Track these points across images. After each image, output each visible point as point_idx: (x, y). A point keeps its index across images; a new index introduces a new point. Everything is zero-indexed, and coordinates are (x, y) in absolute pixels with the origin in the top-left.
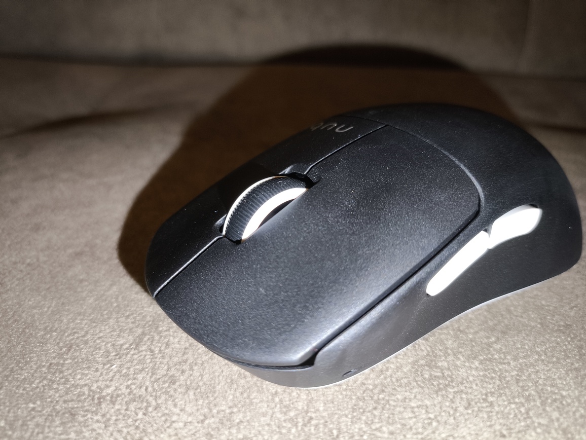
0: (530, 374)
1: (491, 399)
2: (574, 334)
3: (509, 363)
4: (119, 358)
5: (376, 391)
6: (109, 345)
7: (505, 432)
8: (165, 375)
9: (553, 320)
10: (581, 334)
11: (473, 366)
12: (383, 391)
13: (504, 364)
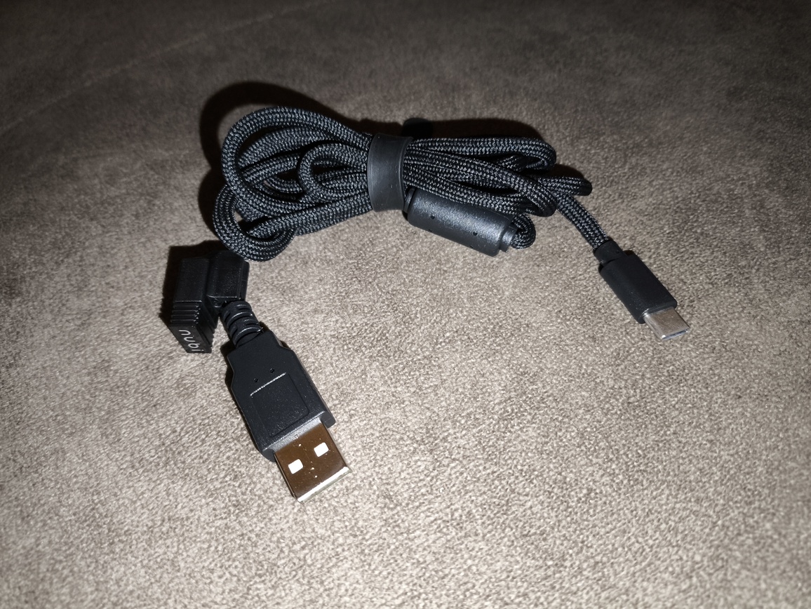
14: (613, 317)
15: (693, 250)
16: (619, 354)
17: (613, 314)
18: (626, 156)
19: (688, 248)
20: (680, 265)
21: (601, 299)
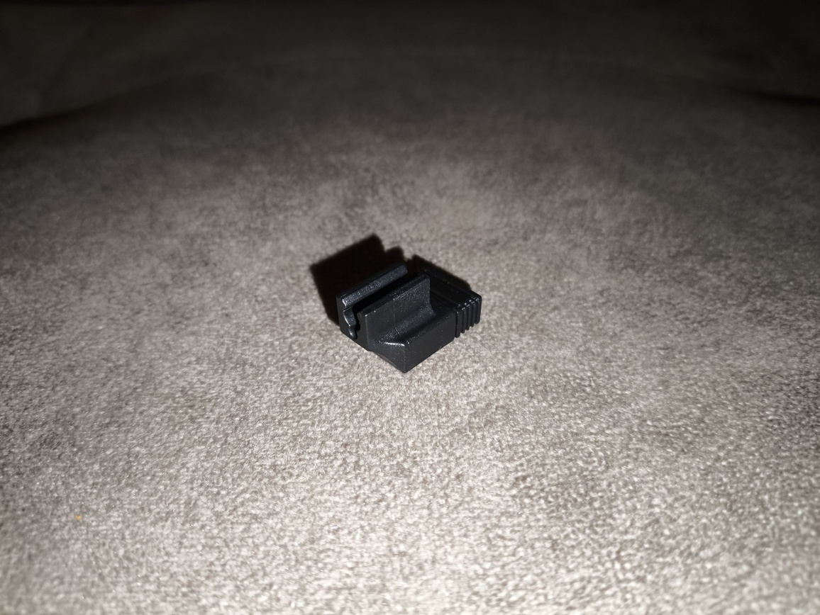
14: (609, 521)
15: (804, 462)
16: (584, 588)
17: (611, 516)
18: (750, 293)
19: (795, 454)
20: (769, 477)
21: (604, 484)
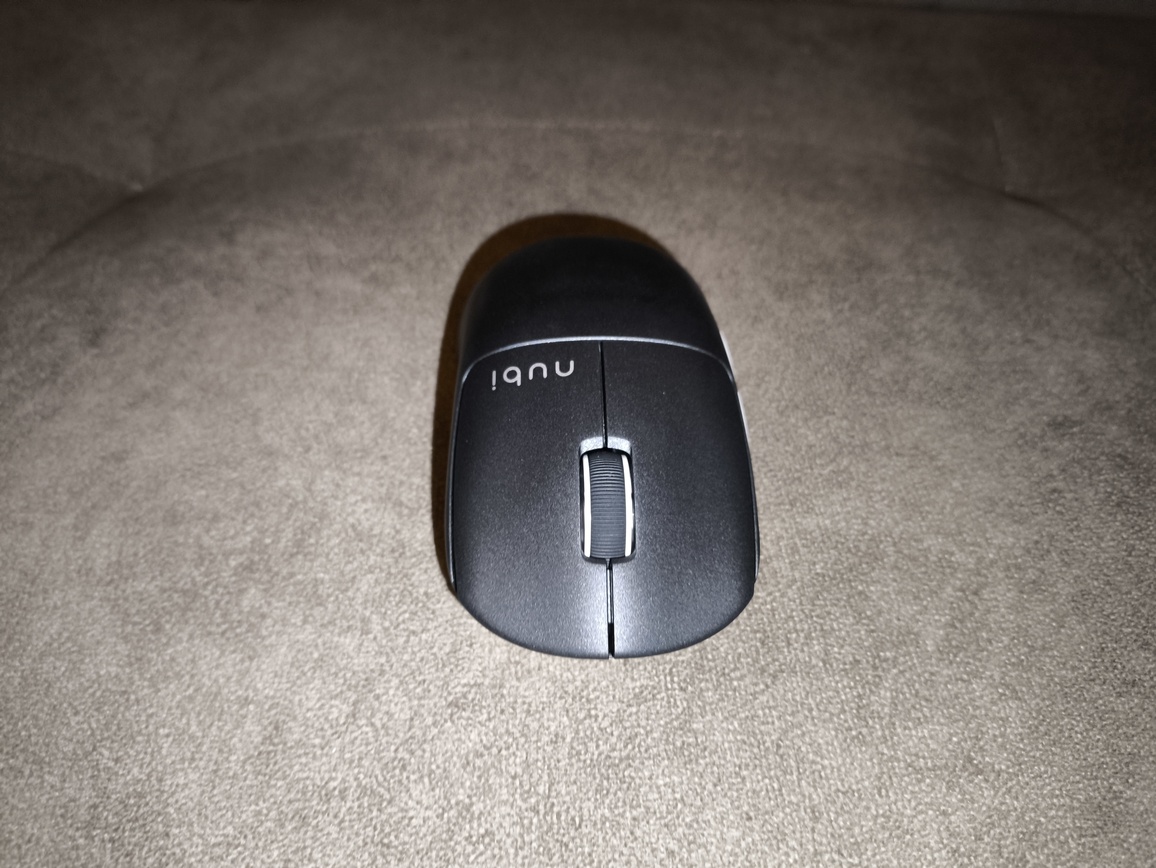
0: (793, 737)
1: (745, 773)
2: (860, 675)
3: (773, 723)
4: (338, 738)
5: (623, 766)
6: (322, 720)
7: (752, 814)
8: (394, 759)
9: (840, 654)
10: (867, 675)
11: (731, 727)
12: (630, 765)
13: (768, 723)
